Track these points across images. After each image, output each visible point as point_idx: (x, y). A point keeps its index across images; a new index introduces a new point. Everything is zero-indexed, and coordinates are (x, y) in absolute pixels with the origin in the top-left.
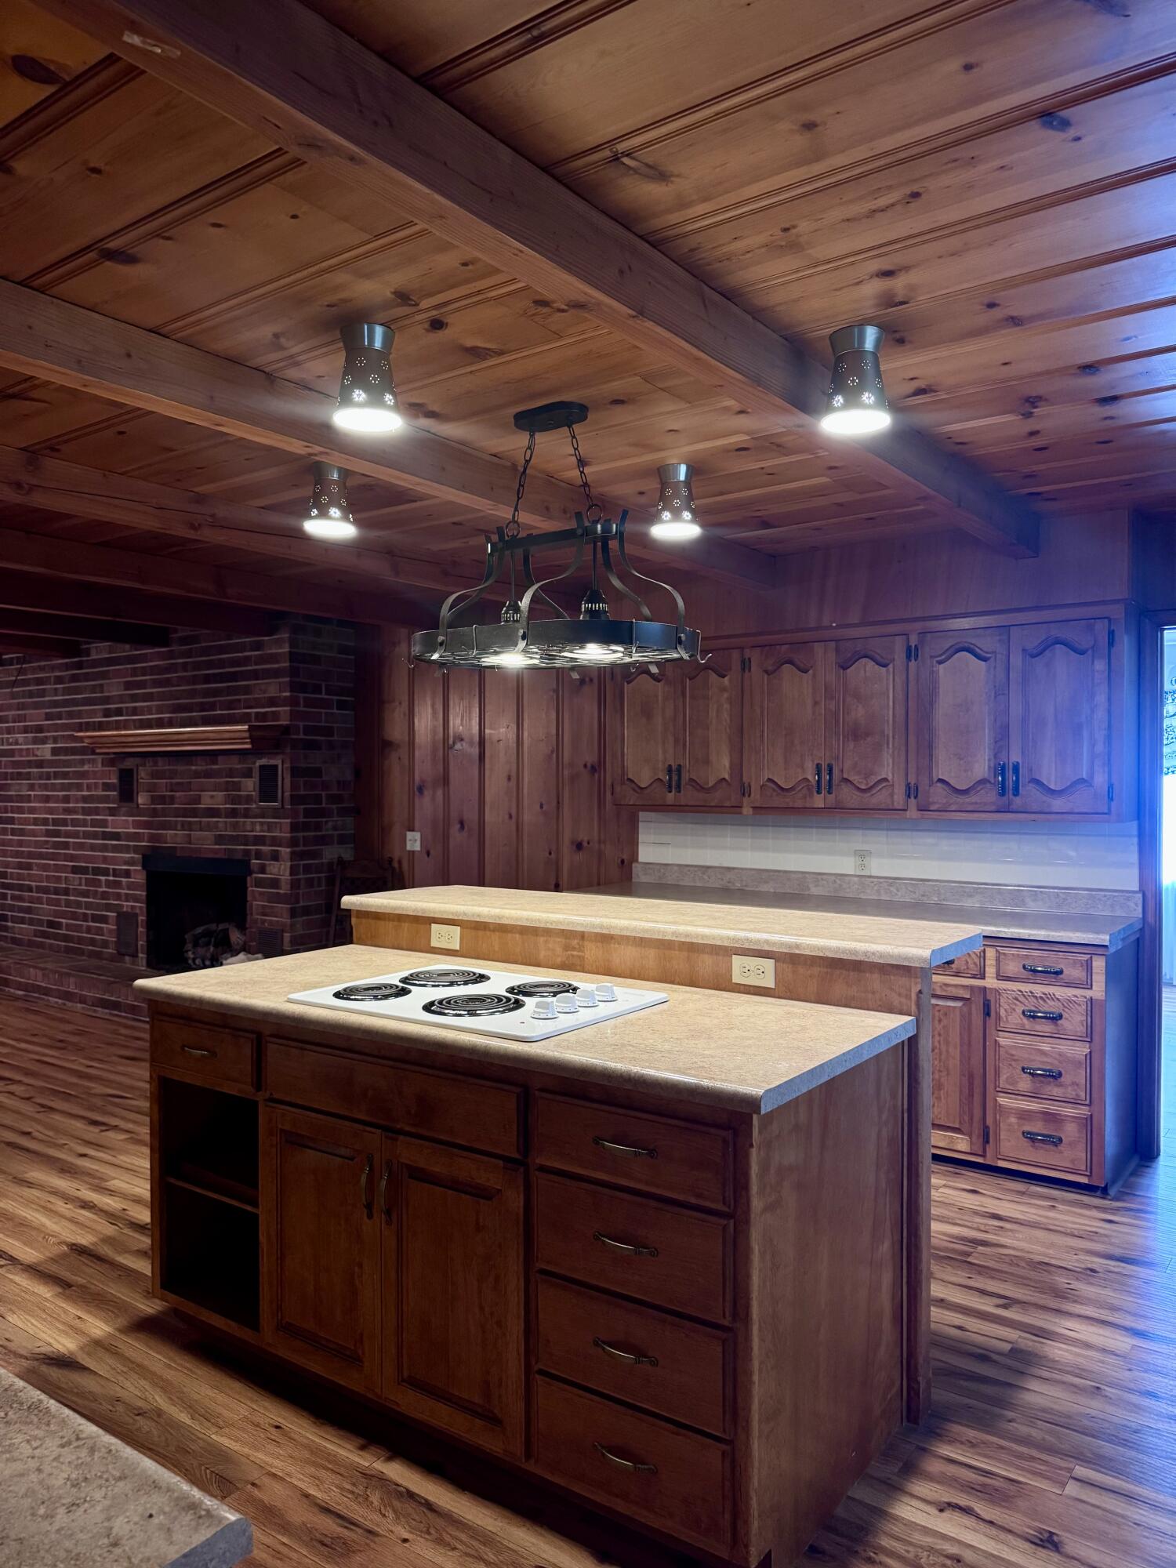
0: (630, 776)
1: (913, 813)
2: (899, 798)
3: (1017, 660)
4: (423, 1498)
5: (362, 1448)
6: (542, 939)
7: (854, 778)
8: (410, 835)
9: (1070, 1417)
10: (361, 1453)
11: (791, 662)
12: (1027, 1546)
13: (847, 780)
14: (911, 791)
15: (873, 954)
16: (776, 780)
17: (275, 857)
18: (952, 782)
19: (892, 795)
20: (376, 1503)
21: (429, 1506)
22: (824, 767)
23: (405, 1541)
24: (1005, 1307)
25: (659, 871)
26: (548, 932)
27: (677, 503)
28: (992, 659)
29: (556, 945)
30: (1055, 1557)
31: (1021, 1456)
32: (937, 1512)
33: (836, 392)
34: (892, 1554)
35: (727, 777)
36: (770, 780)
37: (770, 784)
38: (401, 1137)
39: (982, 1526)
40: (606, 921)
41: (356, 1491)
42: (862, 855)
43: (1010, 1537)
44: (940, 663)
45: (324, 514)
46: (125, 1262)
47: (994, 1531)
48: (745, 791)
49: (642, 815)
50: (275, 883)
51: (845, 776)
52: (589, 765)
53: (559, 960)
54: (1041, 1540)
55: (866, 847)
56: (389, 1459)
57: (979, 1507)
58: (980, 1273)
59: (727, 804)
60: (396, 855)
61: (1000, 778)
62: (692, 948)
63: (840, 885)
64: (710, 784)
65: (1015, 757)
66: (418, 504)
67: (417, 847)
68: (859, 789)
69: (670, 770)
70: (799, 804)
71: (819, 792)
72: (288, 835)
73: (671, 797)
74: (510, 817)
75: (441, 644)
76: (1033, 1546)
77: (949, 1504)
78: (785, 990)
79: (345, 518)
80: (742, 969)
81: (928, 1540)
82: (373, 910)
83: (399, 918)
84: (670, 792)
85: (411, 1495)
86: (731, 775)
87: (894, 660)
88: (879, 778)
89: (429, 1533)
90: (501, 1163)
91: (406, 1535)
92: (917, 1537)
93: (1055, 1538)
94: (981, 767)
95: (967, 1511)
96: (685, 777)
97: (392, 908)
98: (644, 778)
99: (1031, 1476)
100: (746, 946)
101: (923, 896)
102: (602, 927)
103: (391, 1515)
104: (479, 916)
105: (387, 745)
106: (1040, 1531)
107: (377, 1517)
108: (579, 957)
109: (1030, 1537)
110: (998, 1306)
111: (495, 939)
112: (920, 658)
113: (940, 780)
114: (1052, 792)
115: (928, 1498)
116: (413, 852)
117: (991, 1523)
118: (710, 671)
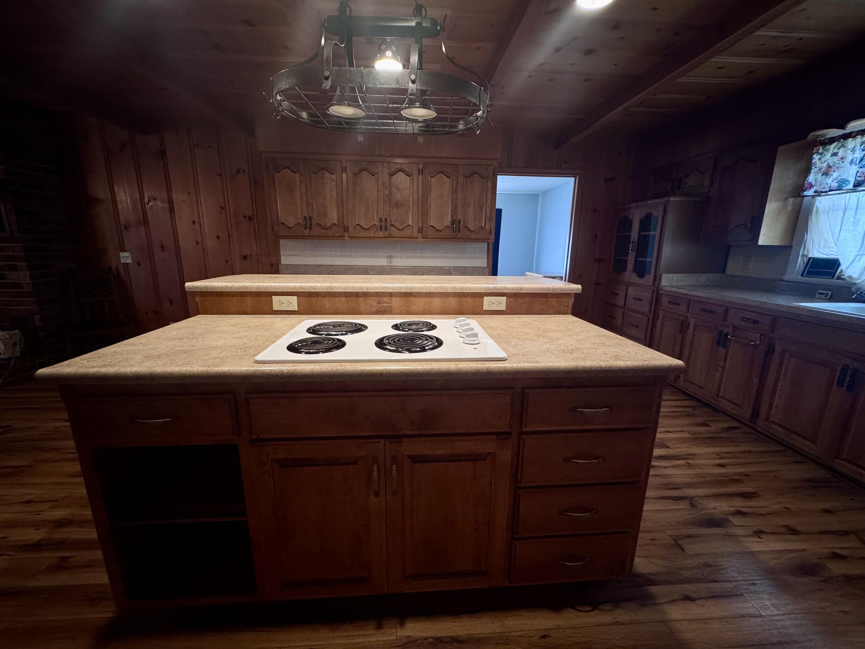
0: (283, 221)
1: (420, 239)
2: (416, 234)
3: (461, 179)
4: (447, 637)
5: (379, 627)
6: (361, 299)
7: (397, 225)
8: (123, 254)
10: (383, 631)
11: (367, 170)
13: (393, 225)
14: (420, 230)
16: (361, 225)
17: (14, 268)
18: (436, 227)
19: (412, 232)
22: (383, 219)
25: (294, 268)
26: (366, 295)
28: (451, 177)
29: (372, 301)
35: (336, 223)
36: (358, 225)
37: (359, 227)
38: (405, 440)
40: (409, 285)
42: (390, 257)
44: (432, 177)
48: (346, 229)
49: (282, 242)
50: (18, 285)
51: (393, 223)
52: (247, 216)
53: (374, 309)
55: (392, 254)
56: (402, 624)
59: (337, 235)
60: (114, 265)
61: (455, 226)
62: (461, 295)
63: (382, 270)
64: (328, 226)
65: (459, 217)
67: (129, 261)
68: (398, 229)
69: (305, 218)
70: (372, 235)
71: (381, 230)
72: (23, 254)
73: (306, 232)
74: (197, 243)
80: (488, 303)
82: (218, 290)
84: (306, 229)
86: (338, 222)
87: (413, 174)
88: (408, 224)
90: (495, 437)
94: (447, 221)
96: (314, 222)
97: (237, 288)
98: (291, 222)
101: (415, 272)
104: (314, 288)
112: (424, 174)
113: (432, 226)
114: (472, 231)
116: (127, 264)
118: (325, 171)
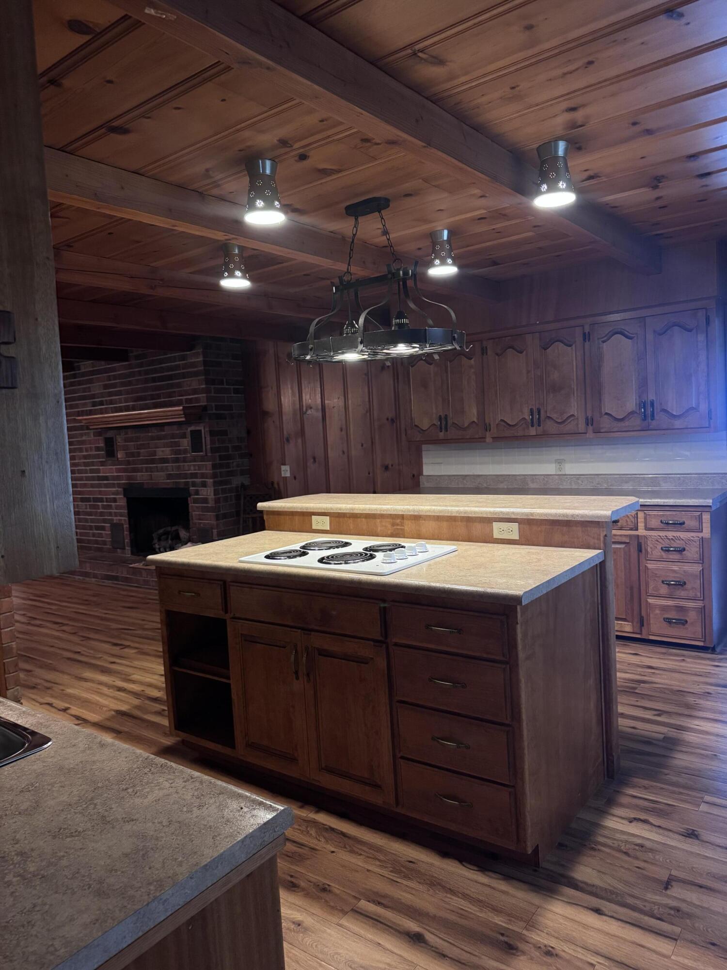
0: (416, 424)
1: (590, 435)
2: (582, 427)
3: (650, 337)
4: (339, 830)
5: (301, 807)
6: (378, 520)
7: (554, 416)
8: (283, 468)
9: (700, 771)
10: (301, 810)
11: (512, 347)
12: (681, 837)
13: (549, 418)
14: (589, 422)
15: (577, 516)
16: (505, 420)
17: (204, 485)
18: (613, 414)
19: (577, 425)
20: (314, 834)
21: (344, 834)
22: (535, 410)
23: (333, 852)
24: (659, 715)
25: (436, 480)
26: (382, 516)
27: (443, 254)
28: (635, 338)
29: (387, 523)
30: (696, 842)
31: (674, 792)
32: (628, 823)
33: (542, 183)
34: (605, 845)
35: (475, 420)
36: (502, 420)
37: (503, 423)
38: (313, 633)
39: (655, 829)
40: (416, 508)
41: (302, 829)
42: (559, 462)
43: (671, 834)
44: (604, 342)
45: (231, 275)
46: (149, 718)
47: (661, 831)
48: (487, 428)
49: (424, 447)
50: (205, 500)
51: (548, 415)
52: (390, 418)
53: (389, 532)
54: (688, 834)
55: (562, 457)
56: (317, 812)
57: (651, 820)
58: (643, 698)
59: (477, 437)
60: (276, 480)
61: (643, 410)
62: (469, 520)
63: (547, 481)
64: (466, 426)
65: (651, 396)
66: (285, 264)
67: (288, 474)
68: (557, 422)
69: (440, 418)
70: (520, 433)
71: (532, 426)
72: (211, 472)
73: (442, 435)
74: (343, 452)
75: (311, 350)
76: (684, 837)
77: (635, 819)
78: (525, 540)
79: (244, 277)
80: (499, 530)
81: (625, 837)
82: (276, 510)
83: (292, 514)
84: (441, 431)
85: (332, 829)
86: (478, 419)
87: (575, 342)
88: (570, 414)
89: (346, 848)
90: (372, 643)
91: (333, 849)
92: (618, 836)
93: (696, 832)
94: (631, 404)
95: (645, 821)
96: (450, 422)
97: (288, 508)
98: (425, 424)
99: (680, 802)
100: (501, 516)
101: (598, 484)
102: (414, 511)
103: (323, 840)
104: (340, 509)
105: (266, 414)
106: (687, 829)
107: (315, 841)
108: (401, 529)
109: (681, 833)
110: (655, 715)
111: (351, 523)
112: (591, 340)
113: (607, 414)
114: (674, 416)
115: (623, 816)
116: (286, 477)
117: (659, 827)
118: (462, 356)
